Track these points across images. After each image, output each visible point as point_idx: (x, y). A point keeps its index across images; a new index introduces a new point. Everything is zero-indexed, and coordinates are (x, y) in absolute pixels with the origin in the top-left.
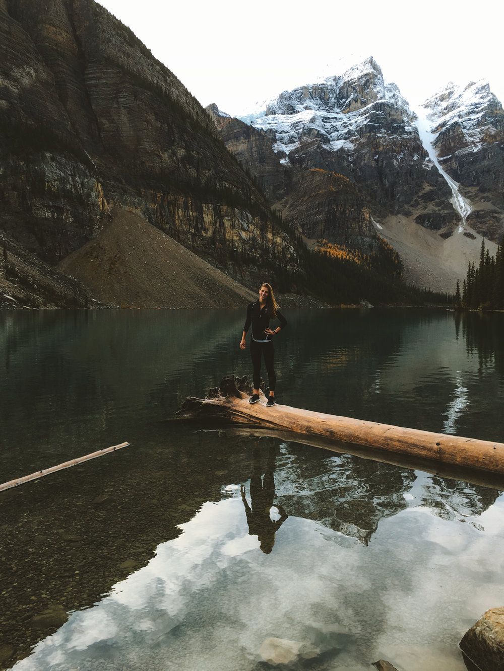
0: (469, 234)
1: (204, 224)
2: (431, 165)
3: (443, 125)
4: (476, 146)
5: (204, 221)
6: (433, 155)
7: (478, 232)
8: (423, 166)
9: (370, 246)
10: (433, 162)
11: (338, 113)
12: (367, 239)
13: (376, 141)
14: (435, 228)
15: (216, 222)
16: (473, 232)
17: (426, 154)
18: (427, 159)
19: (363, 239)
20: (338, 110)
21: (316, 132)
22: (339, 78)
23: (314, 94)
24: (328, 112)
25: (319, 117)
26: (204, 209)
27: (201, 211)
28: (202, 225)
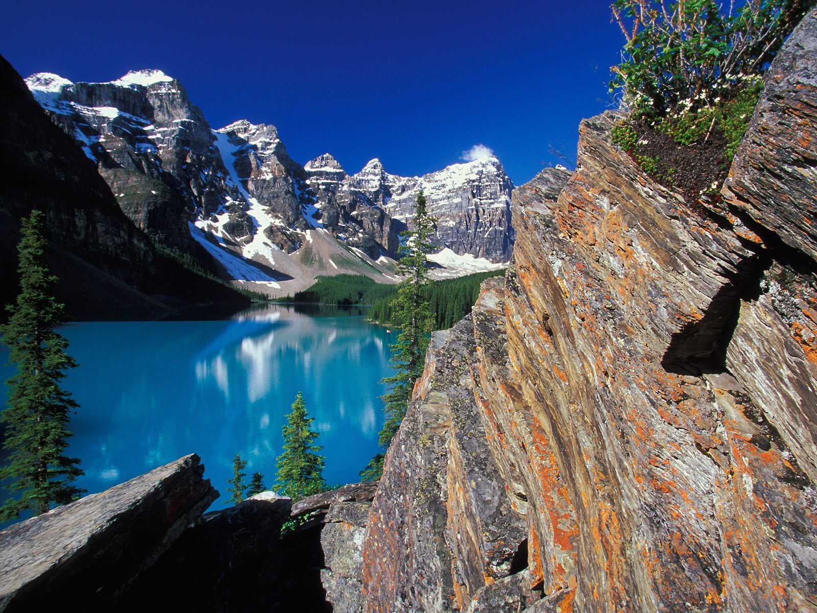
0: (266, 243)
2: (232, 183)
3: (241, 152)
7: (273, 243)
8: (226, 183)
10: (233, 181)
11: (144, 119)
15: (88, 227)
16: (269, 242)
17: (228, 174)
18: (228, 177)
20: (144, 117)
21: (122, 132)
22: (145, 88)
23: (118, 95)
24: (134, 115)
25: (124, 118)
26: (76, 213)
27: (73, 215)
28: (74, 229)
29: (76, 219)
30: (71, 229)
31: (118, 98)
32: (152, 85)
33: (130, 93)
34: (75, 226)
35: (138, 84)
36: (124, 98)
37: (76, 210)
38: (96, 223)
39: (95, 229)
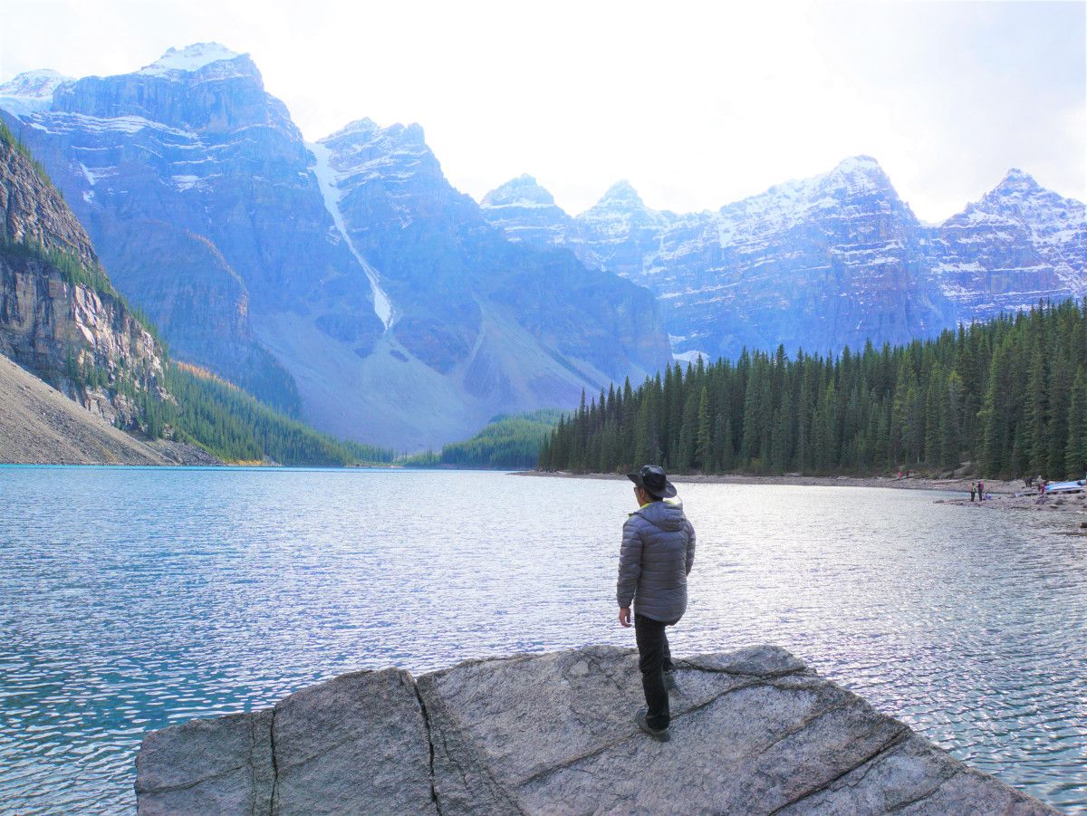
0: (398, 352)
1: (18, 308)
2: (338, 238)
3: (357, 178)
4: (406, 220)
5: (17, 303)
6: (340, 223)
7: (411, 352)
8: (327, 238)
9: (249, 360)
10: (340, 234)
11: (187, 131)
12: (244, 349)
13: (252, 187)
14: (346, 339)
15: (39, 307)
16: (404, 351)
17: (331, 221)
18: (332, 228)
19: (237, 348)
20: (188, 126)
21: (148, 156)
22: (191, 75)
23: (146, 91)
24: (170, 125)
25: (154, 131)
26: (19, 281)
27: (13, 284)
28: (14, 309)
29: (19, 294)
30: (9, 312)
31: (146, 96)
32: (204, 67)
33: (165, 86)
34: (15, 306)
35: (180, 68)
36: (156, 96)
37: (19, 275)
38: (52, 299)
39: (50, 310)
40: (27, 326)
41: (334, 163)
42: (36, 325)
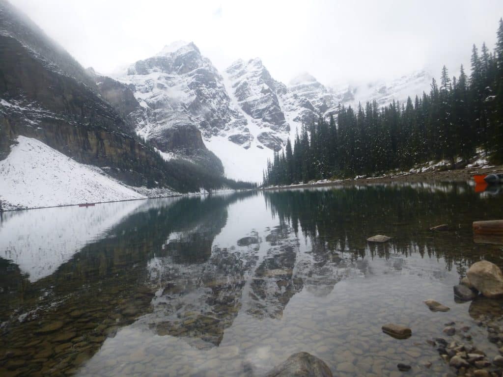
0: (260, 146)
1: (90, 145)
3: (239, 83)
4: (258, 96)
5: (89, 143)
6: (234, 100)
7: (265, 145)
11: (175, 75)
14: (240, 143)
15: (98, 144)
16: (262, 145)
17: (231, 100)
18: (231, 102)
22: (174, 54)
26: (89, 134)
27: (86, 136)
28: (88, 146)
29: (90, 139)
30: (86, 146)
37: (88, 132)
38: (103, 140)
39: (103, 144)
40: (94, 151)
41: (230, 78)
42: (98, 151)
